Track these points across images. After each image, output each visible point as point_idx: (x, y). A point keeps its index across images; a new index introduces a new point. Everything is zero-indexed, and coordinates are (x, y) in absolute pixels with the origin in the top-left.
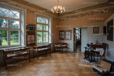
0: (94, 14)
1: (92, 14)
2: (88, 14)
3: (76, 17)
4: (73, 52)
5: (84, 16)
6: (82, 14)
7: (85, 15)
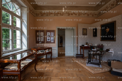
0: (81, 15)
1: (79, 15)
2: (75, 14)
3: (61, 15)
4: (57, 58)
5: (70, 15)
6: (68, 13)
7: (72, 14)
